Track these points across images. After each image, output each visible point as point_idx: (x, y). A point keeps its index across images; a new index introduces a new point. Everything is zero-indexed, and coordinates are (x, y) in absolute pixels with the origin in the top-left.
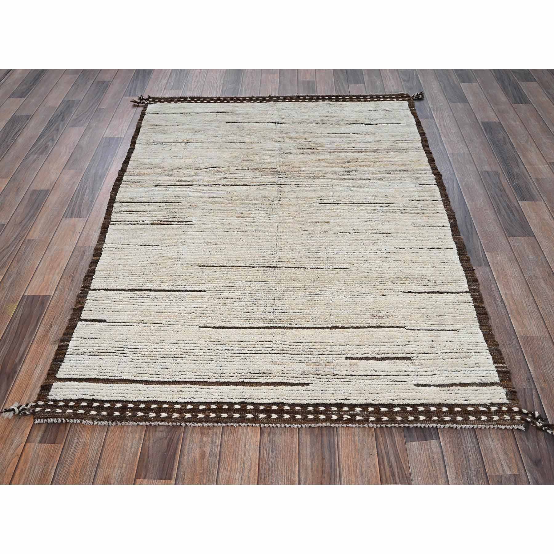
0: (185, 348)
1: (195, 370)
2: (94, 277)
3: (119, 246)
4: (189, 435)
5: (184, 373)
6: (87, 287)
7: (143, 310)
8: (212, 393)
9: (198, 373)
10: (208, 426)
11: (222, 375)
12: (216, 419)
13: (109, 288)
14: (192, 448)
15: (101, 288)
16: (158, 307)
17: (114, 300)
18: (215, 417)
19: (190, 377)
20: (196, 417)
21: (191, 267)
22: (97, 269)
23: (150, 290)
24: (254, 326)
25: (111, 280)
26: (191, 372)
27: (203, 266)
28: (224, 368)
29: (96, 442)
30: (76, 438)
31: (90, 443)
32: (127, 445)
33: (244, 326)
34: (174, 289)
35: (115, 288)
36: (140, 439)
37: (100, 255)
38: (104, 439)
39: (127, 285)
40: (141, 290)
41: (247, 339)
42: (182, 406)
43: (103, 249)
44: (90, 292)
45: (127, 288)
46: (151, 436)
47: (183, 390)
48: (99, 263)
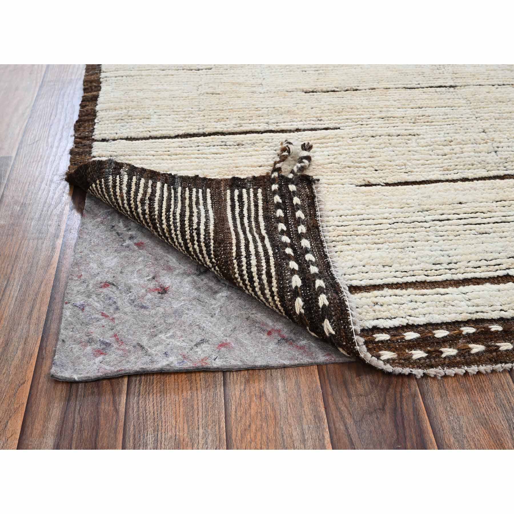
0: (343, 224)
1: (388, 262)
2: (96, 121)
3: (132, 73)
4: (438, 399)
5: (364, 269)
6: (85, 137)
7: (221, 166)
8: (450, 302)
9: (396, 266)
10: (479, 373)
11: (451, 266)
12: (488, 355)
13: (133, 135)
14: (461, 428)
15: (117, 136)
16: (254, 159)
17: (153, 153)
18: (485, 351)
19: (382, 275)
20: (439, 357)
21: (289, 94)
22: (97, 108)
23: (223, 134)
24: (470, 176)
25: (135, 123)
26: (380, 266)
27: (313, 92)
28: (451, 253)
29: (205, 435)
30: (150, 430)
31: (191, 439)
32: (291, 436)
33: (449, 177)
34: (271, 128)
35: (147, 135)
36: (317, 417)
37: (98, 88)
38: (223, 425)
39: (171, 128)
40: (204, 135)
41: (471, 198)
42: (394, 336)
43: (101, 80)
44: (95, 144)
45: (173, 134)
46: (343, 408)
47: (380, 300)
48: (100, 100)
